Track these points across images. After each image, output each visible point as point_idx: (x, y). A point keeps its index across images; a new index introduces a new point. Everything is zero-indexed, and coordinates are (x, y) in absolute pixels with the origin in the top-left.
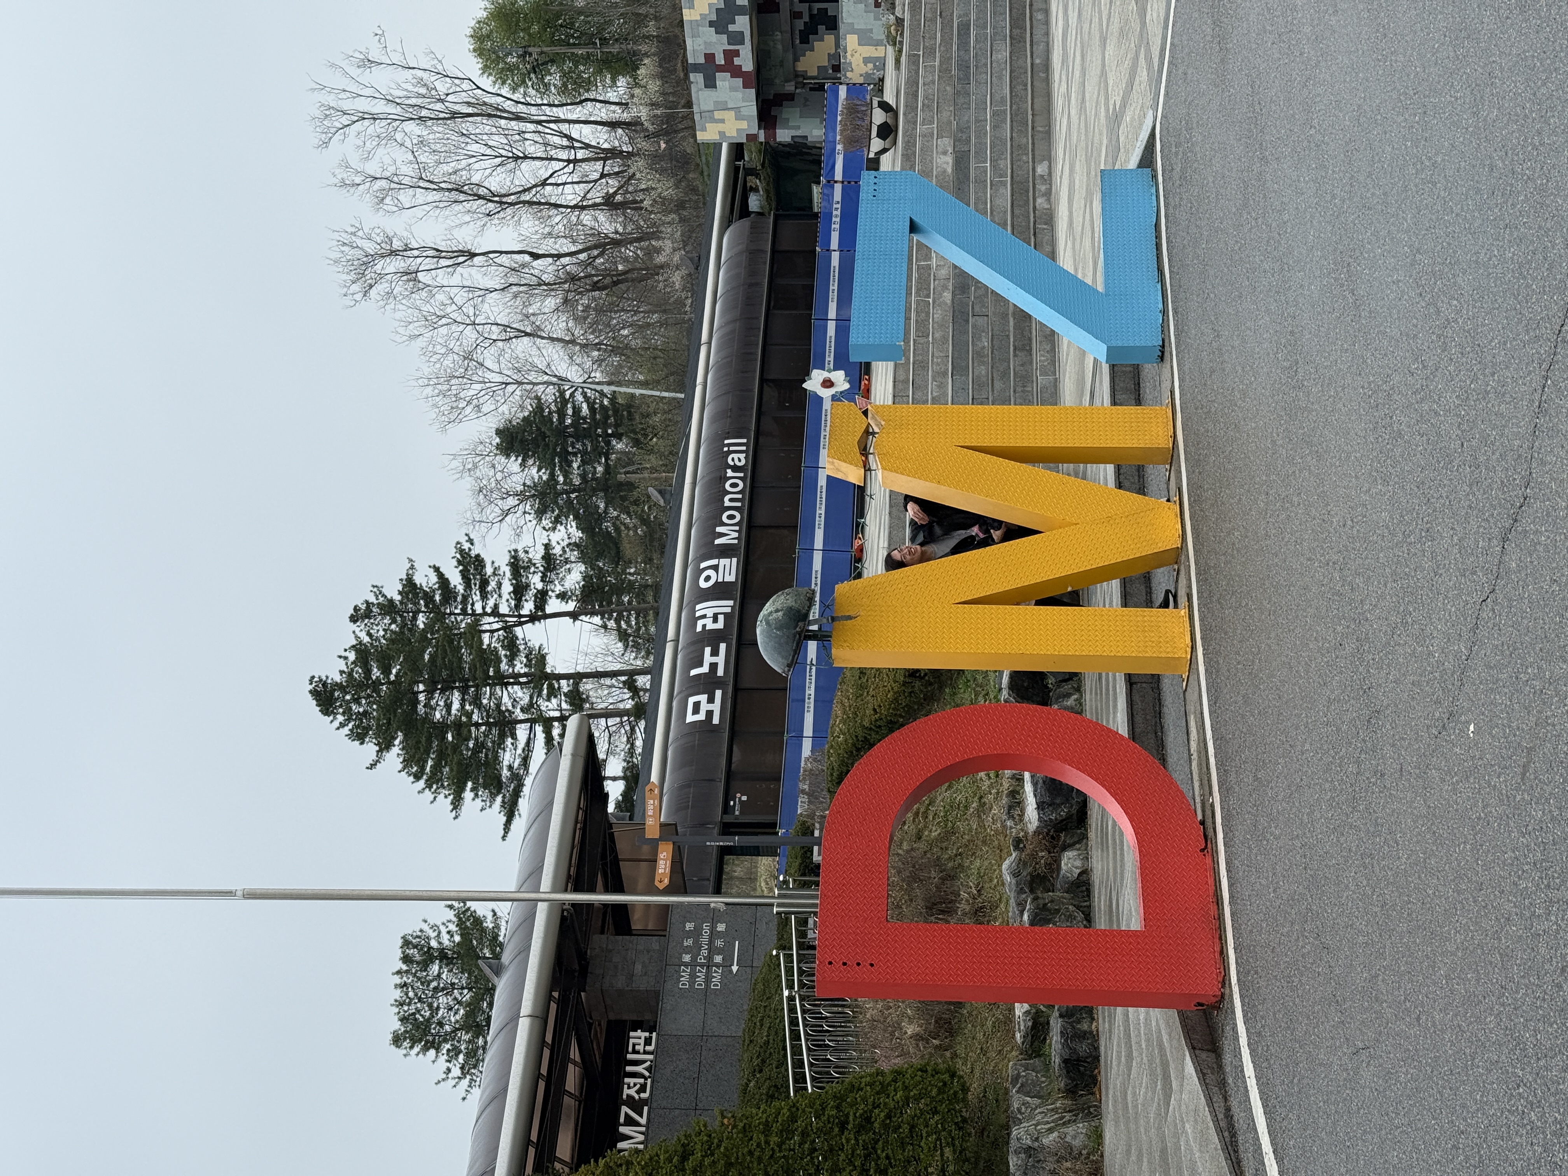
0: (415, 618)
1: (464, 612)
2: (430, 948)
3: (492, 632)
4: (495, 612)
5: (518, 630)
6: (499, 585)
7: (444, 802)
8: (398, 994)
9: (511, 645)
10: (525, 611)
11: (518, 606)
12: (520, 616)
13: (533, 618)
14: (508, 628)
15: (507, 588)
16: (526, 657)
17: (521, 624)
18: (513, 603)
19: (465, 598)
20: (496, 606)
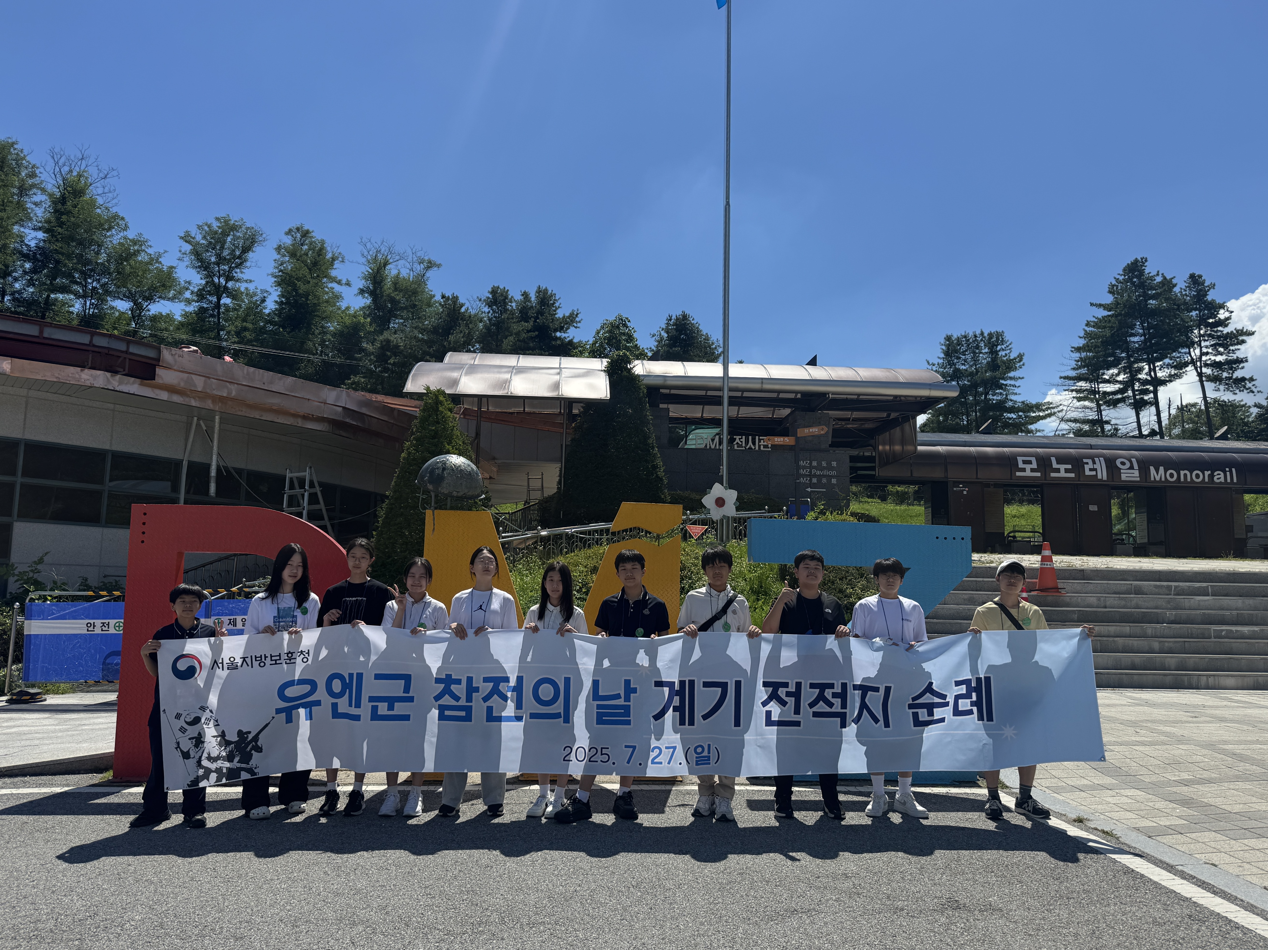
0: (1196, 309)
1: (1200, 336)
2: (997, 346)
3: (1190, 353)
4: (1202, 354)
5: (1190, 368)
6: (1221, 354)
7: (1081, 342)
8: (971, 334)
9: (1181, 366)
10: (1204, 370)
11: (1206, 365)
12: (1201, 367)
13: (1200, 375)
14: (1193, 362)
15: (1219, 358)
16: (1175, 374)
17: (1196, 369)
18: (1209, 362)
19: (1210, 335)
20: (1207, 354)
